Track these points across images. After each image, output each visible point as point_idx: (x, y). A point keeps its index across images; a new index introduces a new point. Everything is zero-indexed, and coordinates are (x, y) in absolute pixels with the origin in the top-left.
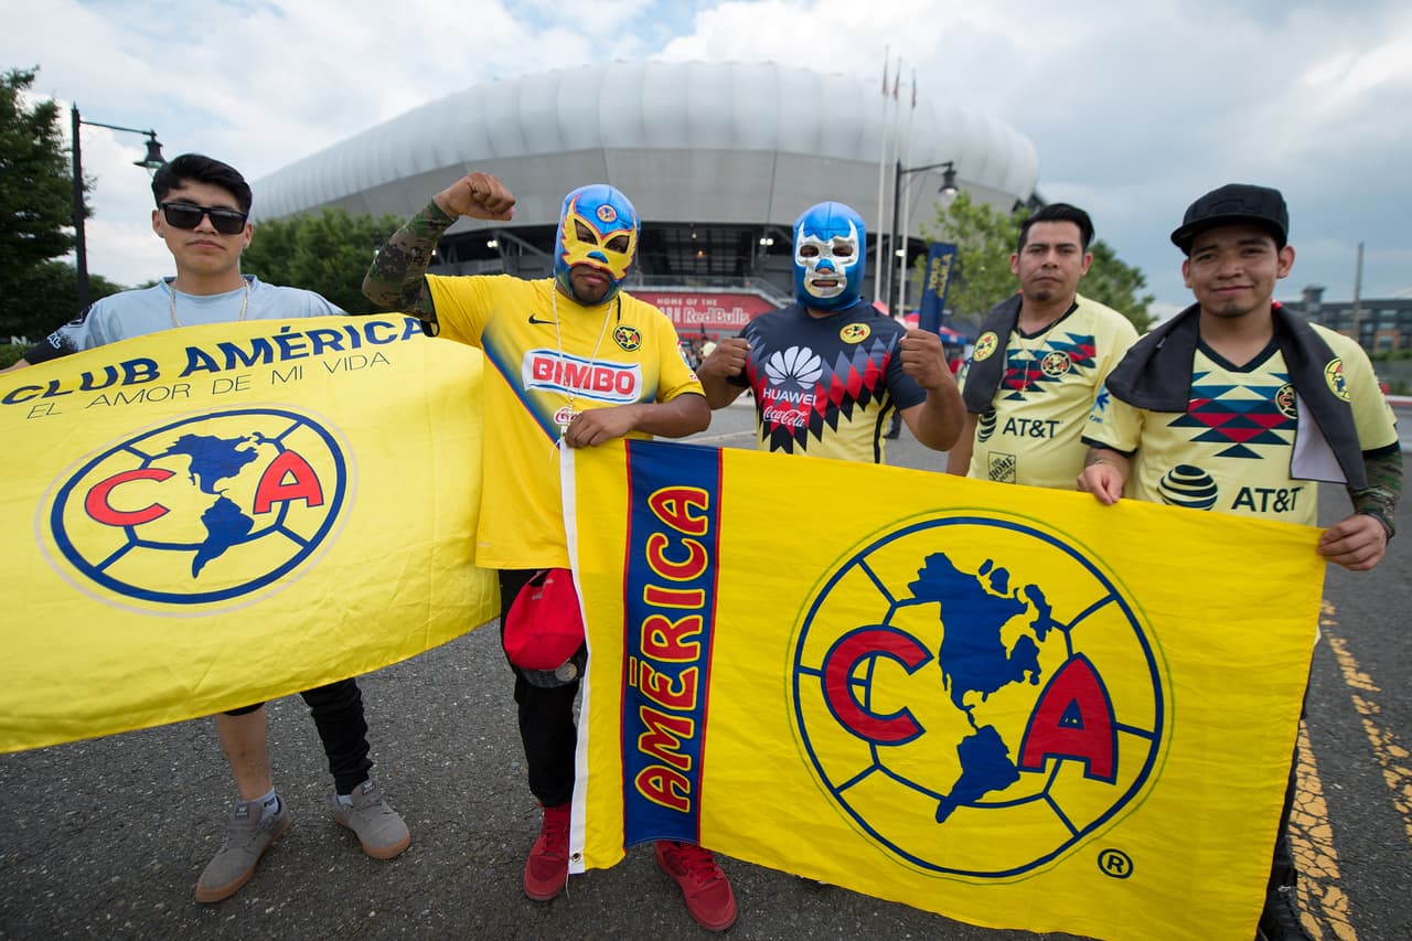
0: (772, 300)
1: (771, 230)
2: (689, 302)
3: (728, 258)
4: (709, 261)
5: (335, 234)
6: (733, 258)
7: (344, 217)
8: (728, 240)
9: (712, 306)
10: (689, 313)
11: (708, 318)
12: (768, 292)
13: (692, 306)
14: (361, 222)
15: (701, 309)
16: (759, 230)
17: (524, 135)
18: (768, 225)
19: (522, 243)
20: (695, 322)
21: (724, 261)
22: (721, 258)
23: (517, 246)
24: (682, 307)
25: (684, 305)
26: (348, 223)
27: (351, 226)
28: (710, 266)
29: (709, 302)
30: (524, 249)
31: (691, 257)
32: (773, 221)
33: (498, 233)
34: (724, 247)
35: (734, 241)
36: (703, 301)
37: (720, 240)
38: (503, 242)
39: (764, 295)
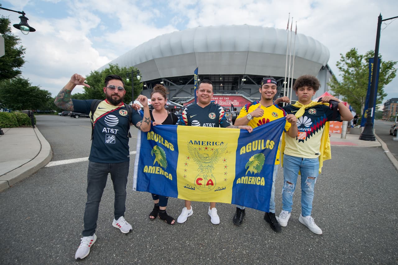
0: (246, 98)
1: (245, 76)
2: (220, 98)
3: (229, 86)
4: (224, 87)
5: (113, 73)
6: (231, 86)
7: (117, 68)
8: (230, 81)
9: (227, 100)
10: (220, 102)
11: (226, 103)
12: (244, 95)
13: (221, 100)
14: (123, 70)
15: (224, 100)
16: (241, 76)
17: (171, 50)
18: (244, 75)
19: (170, 82)
20: (222, 104)
21: (228, 87)
22: (227, 86)
23: (169, 83)
24: (218, 100)
25: (219, 99)
26: (119, 70)
27: (119, 71)
28: (224, 88)
29: (226, 98)
30: (170, 83)
31: (218, 86)
32: (246, 74)
33: (163, 79)
34: (228, 82)
35: (231, 81)
36: (225, 98)
37: (227, 81)
38: (165, 82)
39: (244, 96)
